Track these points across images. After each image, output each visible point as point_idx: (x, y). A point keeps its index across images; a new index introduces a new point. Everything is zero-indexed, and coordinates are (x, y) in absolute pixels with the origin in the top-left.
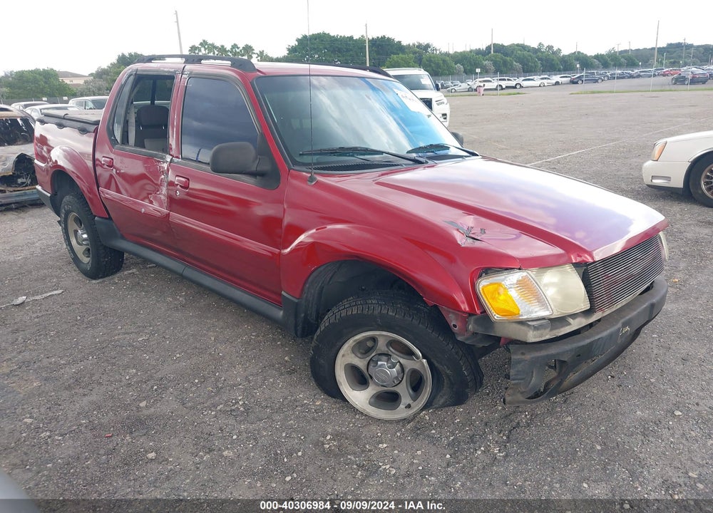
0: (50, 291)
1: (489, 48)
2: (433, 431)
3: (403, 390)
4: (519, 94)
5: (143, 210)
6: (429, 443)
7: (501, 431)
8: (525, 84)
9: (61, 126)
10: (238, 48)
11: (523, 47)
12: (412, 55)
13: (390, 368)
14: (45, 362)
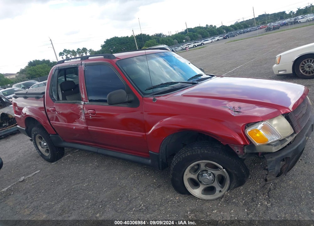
0: (35, 172)
1: (186, 30)
2: (234, 200)
3: (216, 185)
4: (203, 47)
5: (74, 128)
6: (235, 206)
7: (264, 194)
8: (205, 42)
9: (25, 98)
10: (80, 50)
11: (200, 28)
12: (154, 40)
13: (209, 176)
14: (45, 205)
